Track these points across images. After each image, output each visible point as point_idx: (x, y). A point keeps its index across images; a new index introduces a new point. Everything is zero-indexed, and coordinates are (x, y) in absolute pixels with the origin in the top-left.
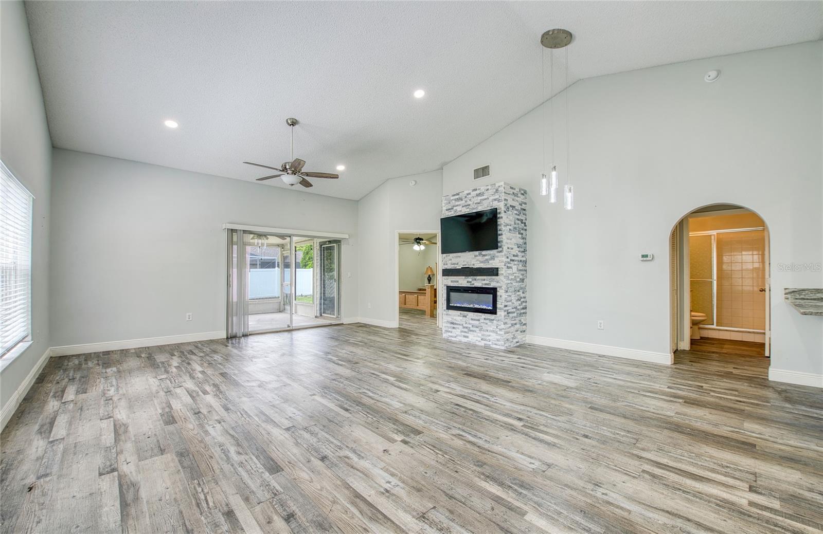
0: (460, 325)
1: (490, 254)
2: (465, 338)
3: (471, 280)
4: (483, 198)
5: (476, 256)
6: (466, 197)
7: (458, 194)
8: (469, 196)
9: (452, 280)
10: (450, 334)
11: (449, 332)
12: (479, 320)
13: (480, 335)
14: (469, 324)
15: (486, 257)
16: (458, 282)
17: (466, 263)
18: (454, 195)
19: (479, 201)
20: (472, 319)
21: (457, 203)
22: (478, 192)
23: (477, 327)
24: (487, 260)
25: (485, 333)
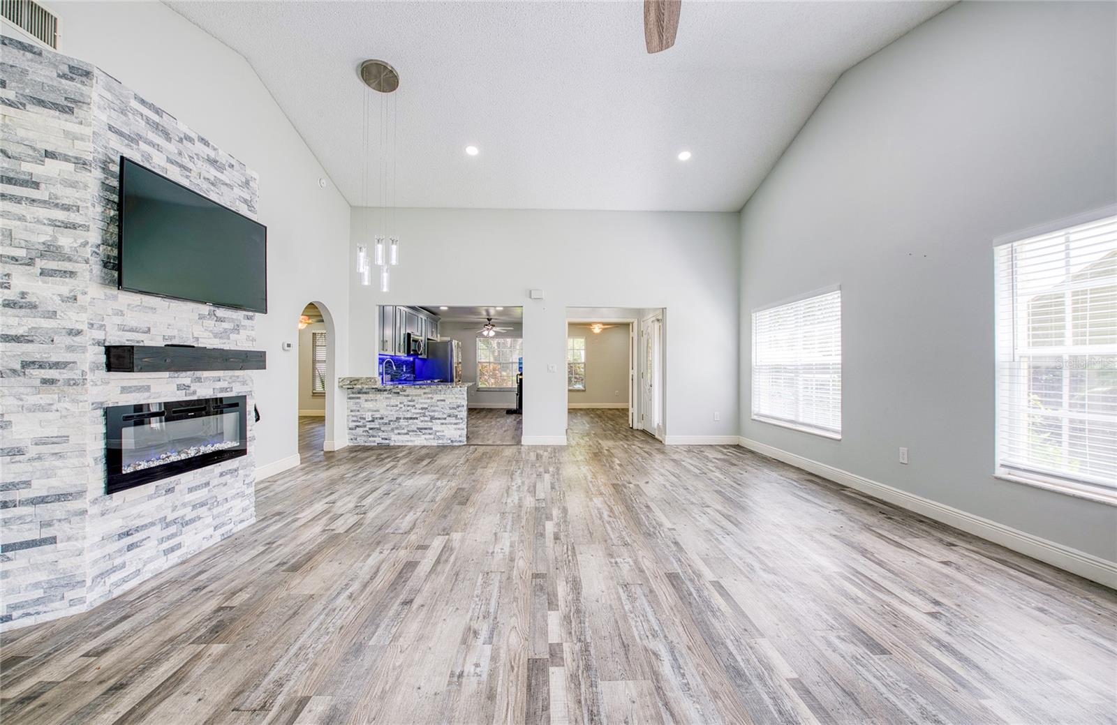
0: (153, 524)
1: (232, 320)
2: (171, 556)
3: (187, 381)
4: (219, 175)
5: (201, 317)
6: (181, 141)
7: (158, 111)
8: (189, 145)
9: (126, 384)
10: (115, 577)
11: (114, 570)
12: (207, 484)
13: (209, 520)
14: (184, 505)
15: (226, 325)
16: (148, 388)
17: (175, 333)
18: (143, 102)
19: (212, 179)
20: (191, 490)
21: (152, 136)
22: (212, 154)
23: (203, 505)
24: (225, 331)
25: (220, 509)
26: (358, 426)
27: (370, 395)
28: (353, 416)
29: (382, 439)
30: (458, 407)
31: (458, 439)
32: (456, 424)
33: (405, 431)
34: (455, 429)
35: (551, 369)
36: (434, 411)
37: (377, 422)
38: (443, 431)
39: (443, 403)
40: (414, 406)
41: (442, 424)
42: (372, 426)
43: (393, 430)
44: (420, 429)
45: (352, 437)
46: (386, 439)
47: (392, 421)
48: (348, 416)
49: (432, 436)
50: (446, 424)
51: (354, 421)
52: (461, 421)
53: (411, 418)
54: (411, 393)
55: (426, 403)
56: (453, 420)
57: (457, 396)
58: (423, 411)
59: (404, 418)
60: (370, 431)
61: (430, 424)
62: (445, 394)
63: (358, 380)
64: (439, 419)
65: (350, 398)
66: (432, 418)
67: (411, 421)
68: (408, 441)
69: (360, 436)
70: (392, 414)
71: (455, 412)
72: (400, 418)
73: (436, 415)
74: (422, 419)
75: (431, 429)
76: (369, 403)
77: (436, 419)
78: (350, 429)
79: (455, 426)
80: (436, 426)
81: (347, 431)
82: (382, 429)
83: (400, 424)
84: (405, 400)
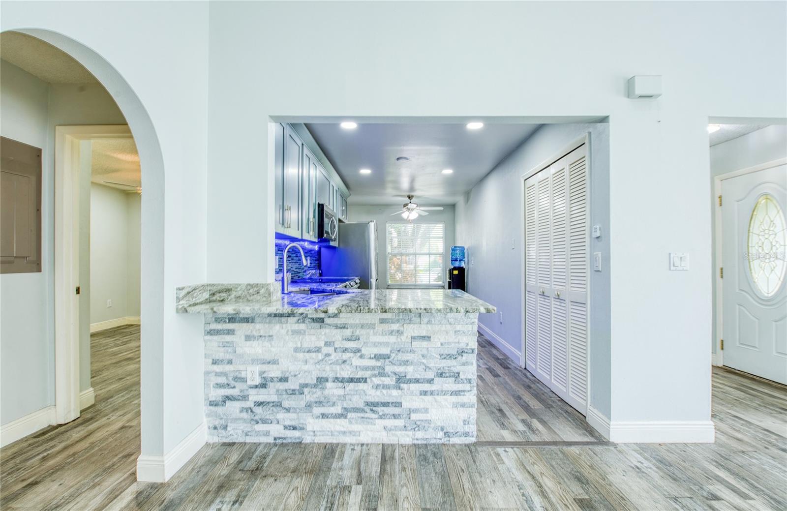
26: (228, 398)
27: (258, 326)
28: (218, 374)
29: (285, 427)
30: (462, 352)
31: (461, 429)
32: (456, 393)
33: (337, 410)
34: (455, 406)
35: (677, 263)
36: (406, 363)
37: (273, 387)
38: (426, 411)
39: (425, 344)
40: (359, 351)
41: (425, 393)
42: (261, 398)
43: (309, 406)
44: (372, 405)
45: (217, 423)
46: (294, 428)
47: (306, 385)
48: (207, 373)
49: (400, 423)
50: (432, 393)
51: (219, 386)
52: (467, 387)
53: (351, 380)
54: (351, 321)
55: (386, 344)
56: (449, 384)
57: (458, 328)
58: (379, 364)
59: (336, 379)
60: (258, 410)
61: (395, 392)
62: (429, 322)
63: (228, 290)
64: (417, 381)
65: (210, 333)
66: (401, 380)
67: (352, 385)
68: (344, 433)
69: (235, 420)
70: (309, 371)
71: (454, 365)
72: (327, 380)
73: (410, 371)
74: (377, 381)
75: (398, 404)
76: (255, 343)
77: (410, 381)
78: (214, 404)
79: (454, 399)
80: (410, 398)
81: (204, 409)
82: (286, 404)
83: (326, 392)
84: (337, 336)
